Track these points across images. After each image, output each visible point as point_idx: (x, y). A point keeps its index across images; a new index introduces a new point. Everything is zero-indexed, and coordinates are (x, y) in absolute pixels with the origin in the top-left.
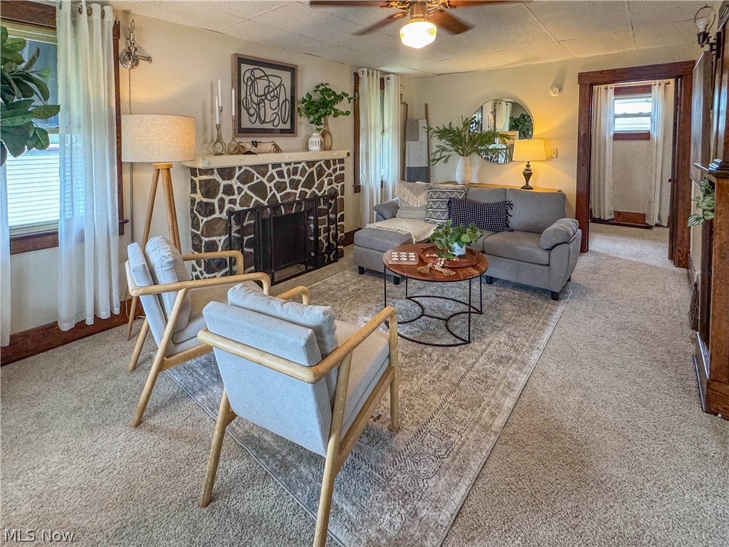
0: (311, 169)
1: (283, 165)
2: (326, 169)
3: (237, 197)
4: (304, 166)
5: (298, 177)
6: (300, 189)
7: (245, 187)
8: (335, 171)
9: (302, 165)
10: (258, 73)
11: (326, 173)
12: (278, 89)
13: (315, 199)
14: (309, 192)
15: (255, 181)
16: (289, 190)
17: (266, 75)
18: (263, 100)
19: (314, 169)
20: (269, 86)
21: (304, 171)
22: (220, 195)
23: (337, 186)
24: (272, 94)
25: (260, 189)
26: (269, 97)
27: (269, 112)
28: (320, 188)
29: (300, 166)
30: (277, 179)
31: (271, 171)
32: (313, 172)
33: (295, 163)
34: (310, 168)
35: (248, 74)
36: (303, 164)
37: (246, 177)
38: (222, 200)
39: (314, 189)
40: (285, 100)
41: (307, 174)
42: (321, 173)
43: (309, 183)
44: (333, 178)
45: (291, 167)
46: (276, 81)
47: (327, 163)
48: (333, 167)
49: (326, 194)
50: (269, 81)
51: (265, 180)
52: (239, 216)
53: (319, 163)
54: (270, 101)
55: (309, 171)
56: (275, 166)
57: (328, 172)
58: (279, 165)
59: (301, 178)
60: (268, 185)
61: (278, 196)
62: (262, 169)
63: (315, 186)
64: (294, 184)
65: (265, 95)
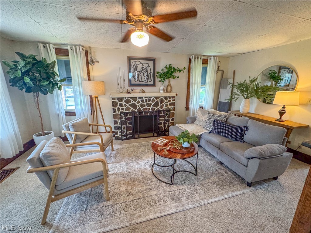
0: (157, 100)
1: (144, 98)
2: (165, 100)
3: (125, 108)
4: (153, 98)
5: (150, 102)
6: (151, 107)
7: (128, 105)
8: (170, 101)
9: (152, 98)
10: (138, 63)
11: (165, 102)
12: (147, 68)
13: (159, 111)
14: (156, 108)
15: (132, 103)
16: (146, 107)
17: (142, 63)
18: (140, 73)
19: (159, 100)
20: (143, 67)
21: (153, 101)
22: (118, 106)
23: (171, 107)
24: (144, 71)
25: (134, 106)
26: (143, 72)
27: (143, 77)
28: (162, 107)
29: (152, 99)
30: (141, 103)
31: (138, 100)
32: (158, 101)
33: (149, 97)
34: (156, 99)
35: (134, 64)
36: (154, 98)
37: (128, 101)
38: (119, 108)
39: (158, 107)
40: (151, 73)
41: (155, 102)
42: (162, 101)
43: (156, 104)
44: (169, 104)
45: (147, 99)
46: (146, 65)
47: (166, 98)
48: (168, 99)
49: (165, 109)
50: (143, 65)
51: (136, 103)
52: (126, 114)
53: (161, 98)
54: (144, 73)
55: (156, 100)
56: (140, 98)
57: (166, 101)
58: (142, 98)
59: (152, 103)
60: (137, 105)
61: (142, 109)
62: (135, 99)
63: (159, 106)
64: (149, 105)
65: (141, 71)
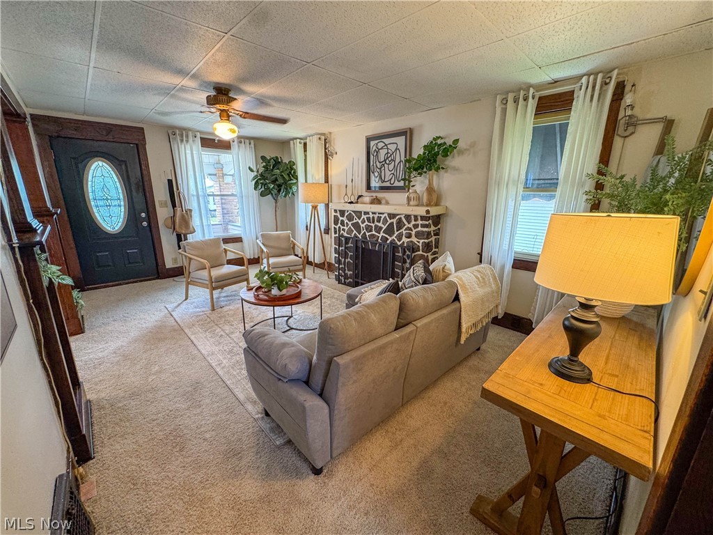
0: (392, 220)
1: (370, 213)
2: (406, 223)
3: (346, 228)
4: (385, 217)
5: (380, 224)
6: (382, 234)
7: (350, 223)
8: (416, 226)
9: (384, 215)
10: (381, 145)
11: (406, 227)
12: (394, 154)
13: (394, 247)
14: (390, 239)
15: (355, 221)
16: (374, 232)
17: (386, 145)
18: (384, 165)
19: (394, 221)
20: (388, 153)
21: (385, 219)
22: (339, 225)
23: (419, 242)
24: (390, 159)
25: (357, 226)
26: (387, 162)
27: (388, 173)
28: (399, 237)
29: (383, 216)
30: (367, 223)
31: (363, 216)
32: (393, 223)
33: (379, 213)
34: (390, 219)
35: (374, 148)
36: (386, 215)
37: (350, 218)
38: (339, 227)
39: (394, 237)
40: (400, 162)
41: (388, 223)
42: (400, 225)
43: (390, 231)
44: (413, 233)
45: (376, 216)
46: (393, 147)
47: (408, 217)
48: (413, 223)
49: (405, 245)
50: (388, 149)
51: (360, 222)
52: (347, 239)
53: (399, 216)
54: (389, 164)
55: (390, 221)
56: (366, 213)
57: (407, 225)
58: (368, 213)
59: (383, 226)
60: (362, 225)
61: (367, 234)
62: (359, 214)
63: (395, 235)
64: (378, 229)
65: (385, 160)
